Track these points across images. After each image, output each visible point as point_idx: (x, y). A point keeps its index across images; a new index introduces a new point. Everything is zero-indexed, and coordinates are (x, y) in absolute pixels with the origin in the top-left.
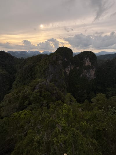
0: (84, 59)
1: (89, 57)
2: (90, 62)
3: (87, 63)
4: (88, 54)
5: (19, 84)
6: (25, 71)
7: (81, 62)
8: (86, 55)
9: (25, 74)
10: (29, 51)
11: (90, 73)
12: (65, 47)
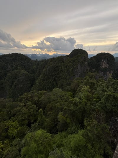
0: (101, 61)
1: (107, 59)
2: (107, 64)
3: (104, 65)
4: (105, 56)
5: (43, 83)
6: (49, 71)
7: (98, 63)
8: (104, 57)
9: (49, 74)
10: (39, 54)
11: (107, 75)
12: (80, 49)
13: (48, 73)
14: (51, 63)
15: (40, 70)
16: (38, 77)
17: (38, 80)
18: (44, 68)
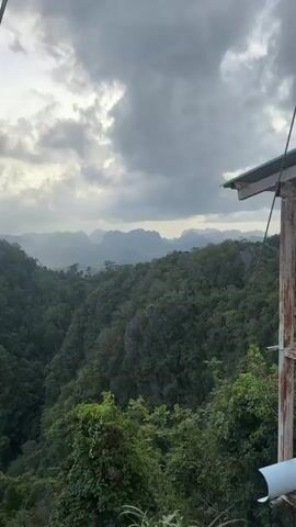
13: (128, 355)
14: (158, 285)
15: (83, 330)
16: (66, 380)
17: (57, 405)
18: (108, 320)
